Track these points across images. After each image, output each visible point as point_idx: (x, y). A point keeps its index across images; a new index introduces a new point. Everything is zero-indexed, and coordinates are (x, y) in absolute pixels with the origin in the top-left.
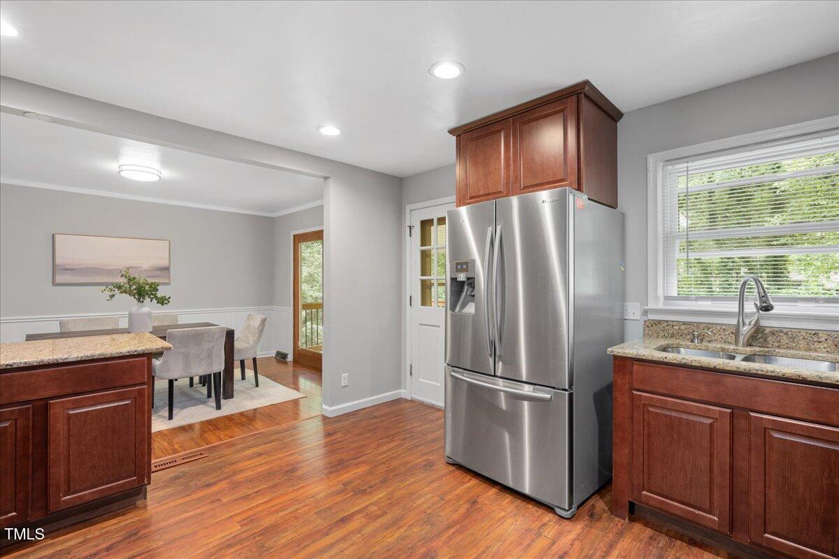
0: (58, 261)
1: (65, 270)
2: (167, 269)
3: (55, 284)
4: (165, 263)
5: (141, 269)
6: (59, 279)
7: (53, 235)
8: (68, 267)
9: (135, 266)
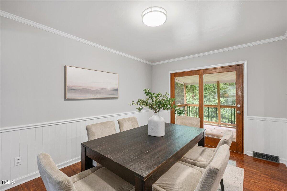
0: (68, 84)
1: (72, 90)
2: (117, 90)
3: (66, 99)
4: (116, 87)
5: (107, 90)
6: (69, 96)
7: (65, 67)
8: (73, 88)
9: (104, 88)
